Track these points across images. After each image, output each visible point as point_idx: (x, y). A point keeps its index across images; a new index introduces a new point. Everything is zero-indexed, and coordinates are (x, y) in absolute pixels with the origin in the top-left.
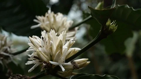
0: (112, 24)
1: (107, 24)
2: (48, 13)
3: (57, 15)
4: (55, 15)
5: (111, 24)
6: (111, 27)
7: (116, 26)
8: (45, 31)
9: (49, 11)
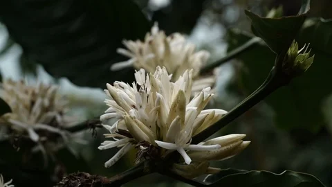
0: (302, 52)
1: (289, 51)
2: (151, 34)
3: (172, 38)
4: (169, 39)
5: (299, 53)
6: (299, 60)
7: (310, 56)
8: (142, 70)
9: (155, 29)
